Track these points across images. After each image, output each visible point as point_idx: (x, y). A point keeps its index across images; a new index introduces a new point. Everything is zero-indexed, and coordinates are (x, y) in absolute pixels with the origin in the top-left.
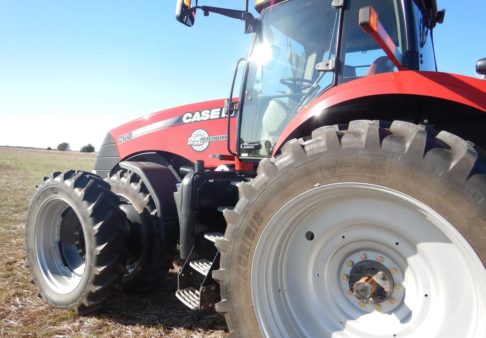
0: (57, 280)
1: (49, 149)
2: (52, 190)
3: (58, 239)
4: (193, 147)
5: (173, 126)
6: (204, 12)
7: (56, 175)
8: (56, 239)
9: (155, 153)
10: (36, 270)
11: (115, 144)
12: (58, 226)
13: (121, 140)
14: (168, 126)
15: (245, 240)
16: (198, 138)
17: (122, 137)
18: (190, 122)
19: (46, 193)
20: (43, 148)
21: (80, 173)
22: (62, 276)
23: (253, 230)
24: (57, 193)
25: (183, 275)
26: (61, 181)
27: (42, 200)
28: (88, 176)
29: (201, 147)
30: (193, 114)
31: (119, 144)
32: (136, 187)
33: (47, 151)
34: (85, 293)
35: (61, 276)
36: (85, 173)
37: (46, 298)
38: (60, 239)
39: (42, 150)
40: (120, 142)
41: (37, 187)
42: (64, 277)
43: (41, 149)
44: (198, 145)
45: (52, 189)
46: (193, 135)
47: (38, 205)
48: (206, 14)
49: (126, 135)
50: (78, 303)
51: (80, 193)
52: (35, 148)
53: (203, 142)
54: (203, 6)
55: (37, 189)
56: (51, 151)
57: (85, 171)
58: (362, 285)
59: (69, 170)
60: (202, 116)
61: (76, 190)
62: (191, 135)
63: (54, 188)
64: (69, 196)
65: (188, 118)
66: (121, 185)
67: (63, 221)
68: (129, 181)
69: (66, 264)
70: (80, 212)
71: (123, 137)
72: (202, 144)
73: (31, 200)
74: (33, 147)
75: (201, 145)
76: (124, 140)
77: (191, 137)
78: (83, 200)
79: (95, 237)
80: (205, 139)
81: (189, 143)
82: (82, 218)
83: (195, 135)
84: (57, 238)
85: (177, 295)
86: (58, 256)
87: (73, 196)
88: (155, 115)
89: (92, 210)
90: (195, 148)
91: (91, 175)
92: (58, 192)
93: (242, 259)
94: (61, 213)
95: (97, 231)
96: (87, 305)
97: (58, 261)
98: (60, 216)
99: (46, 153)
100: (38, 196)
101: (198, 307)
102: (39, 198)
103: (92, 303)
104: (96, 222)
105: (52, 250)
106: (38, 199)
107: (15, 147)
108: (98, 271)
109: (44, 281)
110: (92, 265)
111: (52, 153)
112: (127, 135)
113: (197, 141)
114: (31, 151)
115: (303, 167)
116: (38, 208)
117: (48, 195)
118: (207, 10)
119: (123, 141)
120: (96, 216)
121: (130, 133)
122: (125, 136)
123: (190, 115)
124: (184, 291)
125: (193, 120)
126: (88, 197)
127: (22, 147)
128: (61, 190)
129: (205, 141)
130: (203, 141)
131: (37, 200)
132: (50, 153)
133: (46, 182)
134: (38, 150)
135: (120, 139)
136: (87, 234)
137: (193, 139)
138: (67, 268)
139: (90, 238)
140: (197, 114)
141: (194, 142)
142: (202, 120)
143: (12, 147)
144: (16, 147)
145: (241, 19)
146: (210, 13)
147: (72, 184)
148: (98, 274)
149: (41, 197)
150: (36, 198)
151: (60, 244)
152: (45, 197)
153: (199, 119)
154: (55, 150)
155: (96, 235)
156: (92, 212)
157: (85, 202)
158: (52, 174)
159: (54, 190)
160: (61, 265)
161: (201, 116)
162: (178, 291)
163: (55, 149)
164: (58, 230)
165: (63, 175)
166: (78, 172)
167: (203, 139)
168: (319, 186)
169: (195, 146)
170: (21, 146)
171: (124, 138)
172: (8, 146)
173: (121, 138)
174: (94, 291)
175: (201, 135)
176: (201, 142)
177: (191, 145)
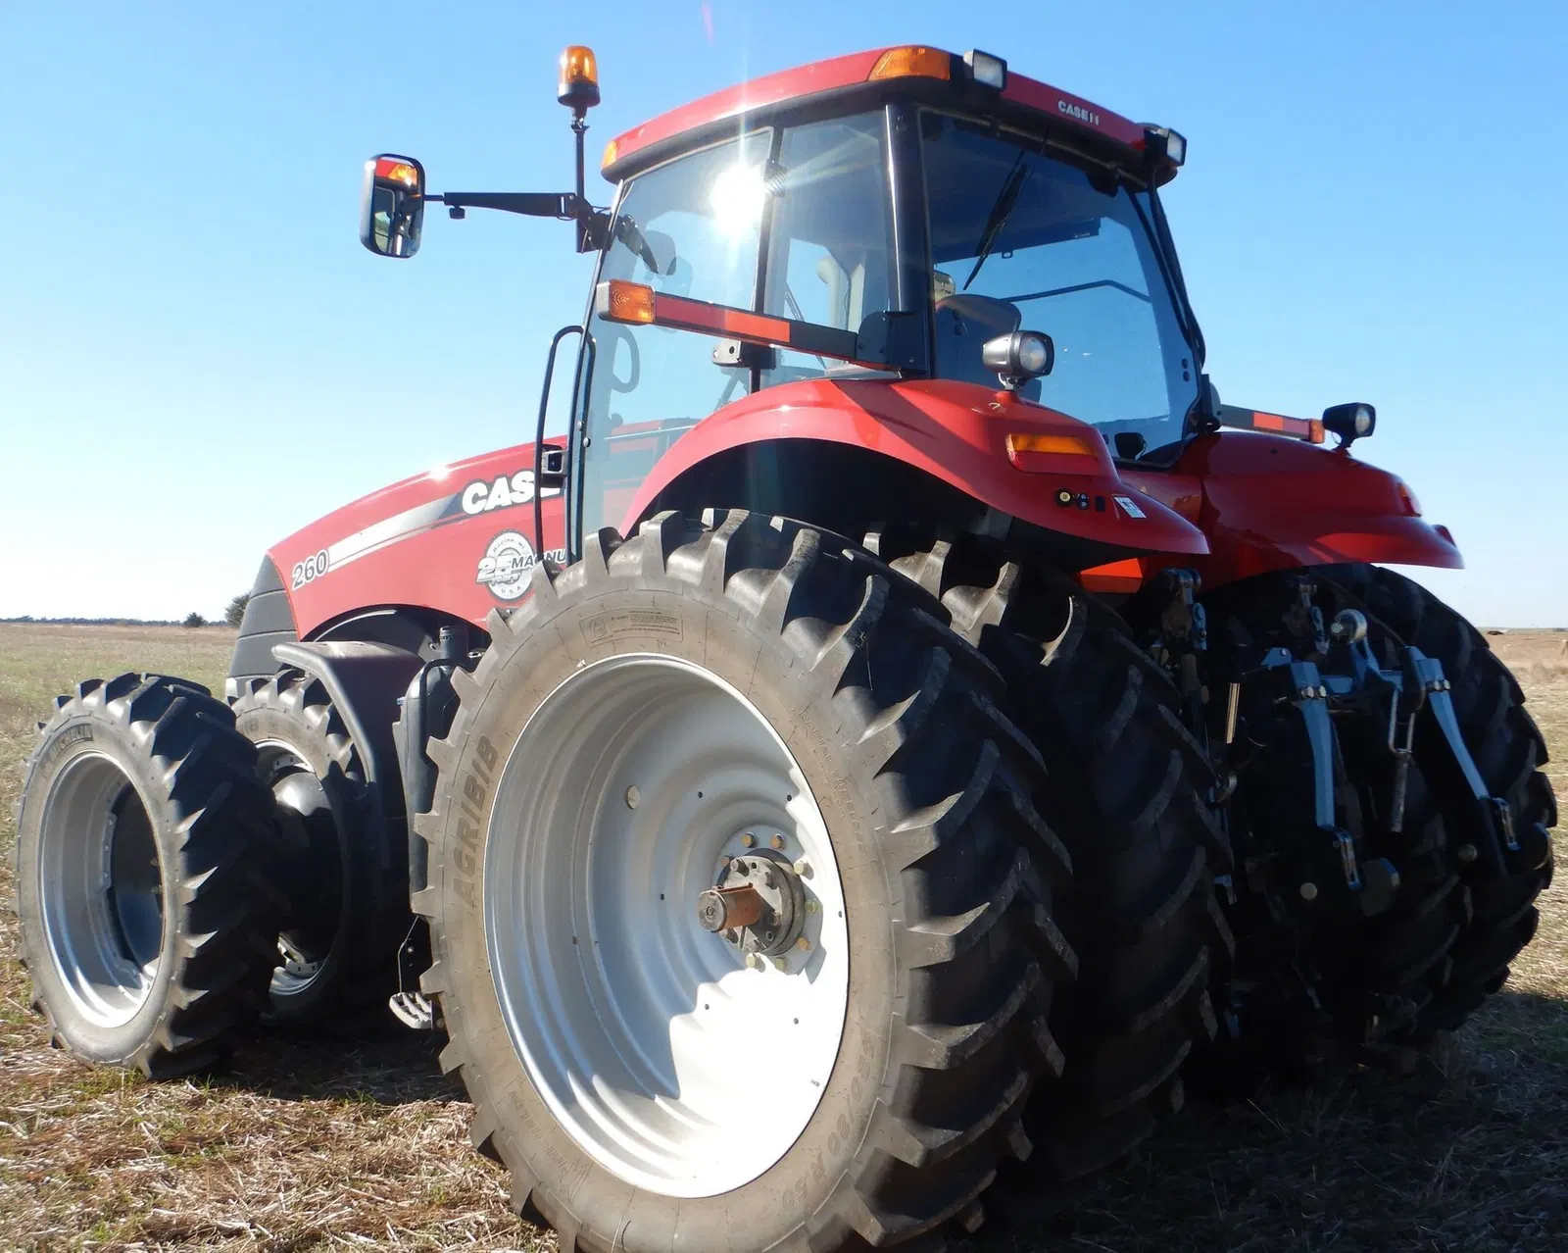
0: (100, 995)
1: (195, 621)
2: (79, 733)
3: (105, 879)
4: (493, 589)
5: (438, 525)
6: (451, 210)
7: (88, 688)
8: (101, 881)
9: (392, 612)
10: (43, 968)
11: (285, 592)
12: (106, 844)
13: (298, 577)
14: (422, 527)
15: (467, 810)
16: (505, 561)
17: (300, 567)
18: (483, 512)
19: (63, 741)
20: (169, 621)
21: (153, 680)
22: (116, 986)
23: (480, 781)
24: (91, 739)
25: (410, 950)
26: (99, 703)
27: (55, 763)
28: (171, 688)
29: (514, 587)
30: (490, 486)
31: (294, 589)
32: (315, 717)
33: (183, 632)
34: (164, 1014)
35: (111, 988)
36: (165, 680)
37: (70, 1043)
38: (113, 881)
39: (166, 628)
40: (297, 584)
41: (41, 726)
42: (121, 988)
43: (165, 623)
44: (506, 582)
45: (79, 728)
46: (490, 552)
47: (45, 777)
48: (457, 214)
49: (312, 560)
50: (147, 1045)
51: (142, 734)
52: (138, 623)
53: (517, 571)
54: (445, 194)
55: (43, 732)
56: (200, 631)
57: (167, 673)
58: (710, 899)
59: (122, 673)
60: (514, 491)
61: (137, 726)
62: (486, 551)
63: (84, 725)
64: (120, 745)
65: (476, 499)
66: (281, 715)
67: (117, 824)
68: (302, 702)
69: (127, 954)
70: (146, 787)
71: (304, 567)
72: (515, 576)
73: (28, 765)
74: (128, 617)
75: (515, 581)
76: (307, 578)
77: (485, 557)
78: (153, 754)
79: (182, 853)
80: (524, 562)
81: (482, 576)
82: (152, 805)
83: (498, 551)
84: (103, 879)
85: (393, 1005)
86: (106, 932)
87: (129, 745)
88: (389, 495)
89: (174, 780)
90: (497, 590)
91: (179, 686)
92: (95, 737)
93: (464, 857)
94: (109, 801)
95: (186, 838)
96: (169, 1048)
97: (106, 946)
98: (107, 814)
99: (176, 640)
100: (44, 751)
101: (429, 1021)
102: (47, 756)
103: (183, 1041)
104: (185, 814)
105: (89, 912)
106: (46, 758)
107: (54, 621)
108: (192, 948)
109: (66, 998)
110: (179, 931)
111: (209, 639)
112: (315, 560)
113: (503, 570)
114: (121, 637)
115: (552, 625)
116: (46, 788)
117: (70, 745)
118: (458, 202)
119: (304, 580)
120: (185, 794)
121: (323, 554)
122: (311, 564)
123: (480, 488)
124: (414, 996)
125: (490, 505)
126: (164, 746)
127: (82, 622)
128: (101, 731)
129: (523, 567)
130: (519, 568)
131: (42, 765)
132: (194, 640)
133: (63, 709)
134: (146, 631)
135: (297, 575)
136: (164, 848)
137: (492, 566)
138: (130, 964)
139: (170, 860)
140: (502, 483)
141: (493, 572)
142: (514, 505)
143: (44, 621)
144: (60, 621)
145: (558, 214)
146: (468, 210)
147: (125, 712)
148: (191, 956)
149: (54, 754)
150: (40, 758)
151: (111, 893)
152: (62, 752)
153: (506, 501)
154: (218, 628)
155: (184, 849)
156: (173, 786)
157: (157, 758)
158: (78, 686)
159: (83, 731)
160: (115, 955)
161: (511, 490)
162: (399, 995)
163: (220, 624)
164: (105, 853)
165: (103, 686)
166: (148, 676)
167: (518, 561)
168: (585, 666)
169: (497, 586)
170: (78, 617)
171: (306, 570)
172: (26, 620)
173: (299, 570)
174: (184, 1005)
175: (514, 552)
176: (512, 572)
177: (487, 583)
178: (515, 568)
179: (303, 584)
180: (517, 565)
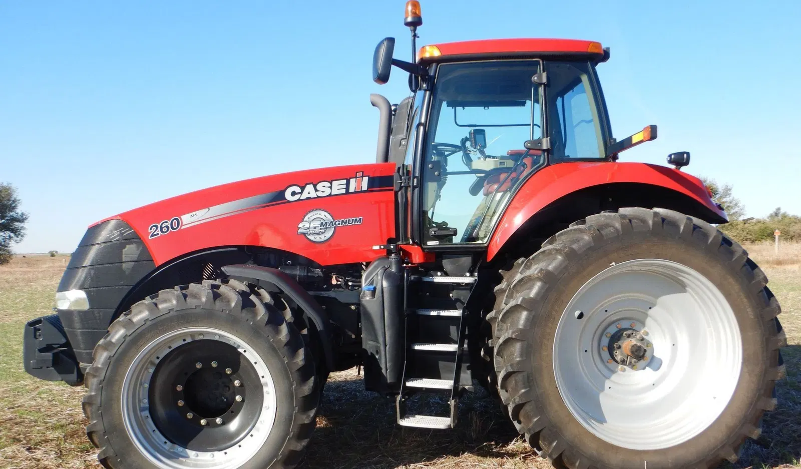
4: (309, 237)
5: (268, 206)
8: (142, 405)
11: (141, 240)
14: (257, 207)
16: (316, 224)
18: (298, 200)
22: (178, 459)
23: (554, 313)
26: (207, 300)
29: (322, 236)
31: (150, 238)
40: (153, 235)
42: (181, 459)
44: (317, 234)
47: (135, 348)
49: (167, 222)
53: (324, 229)
58: (636, 346)
60: (318, 191)
61: (245, 311)
62: (303, 219)
65: (293, 194)
71: (159, 226)
72: (323, 231)
75: (322, 233)
76: (161, 231)
77: (303, 222)
80: (328, 225)
81: (301, 231)
83: (311, 219)
86: (154, 431)
93: (543, 345)
98: (150, 366)
112: (170, 223)
113: (315, 228)
115: (601, 249)
121: (176, 220)
122: (164, 225)
123: (297, 189)
125: (303, 197)
135: (153, 231)
137: (307, 226)
138: (176, 446)
140: (310, 188)
141: (308, 229)
142: (318, 197)
151: (150, 410)
153: (313, 194)
160: (166, 443)
161: (316, 190)
164: (144, 388)
167: (324, 224)
168: (614, 265)
169: (311, 235)
171: (161, 228)
173: (155, 228)
175: (320, 219)
176: (321, 229)
177: (304, 234)
178: (322, 227)
179: (160, 235)
180: (323, 226)
